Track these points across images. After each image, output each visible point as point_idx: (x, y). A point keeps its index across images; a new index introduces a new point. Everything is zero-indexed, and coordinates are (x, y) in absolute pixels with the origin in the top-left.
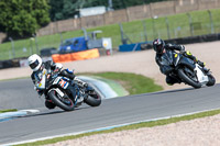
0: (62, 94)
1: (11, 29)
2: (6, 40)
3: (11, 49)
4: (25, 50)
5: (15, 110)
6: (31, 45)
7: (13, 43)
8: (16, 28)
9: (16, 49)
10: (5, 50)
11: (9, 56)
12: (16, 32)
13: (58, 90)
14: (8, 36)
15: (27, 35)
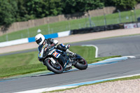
0: (54, 62)
1: (118, 4)
2: (115, 12)
3: (119, 17)
4: (127, 18)
5: (120, 56)
6: (131, 15)
7: (120, 14)
8: (122, 4)
9: (122, 17)
10: (114, 18)
11: (117, 22)
12: (122, 6)
13: (52, 59)
14: (117, 9)
15: (129, 8)
